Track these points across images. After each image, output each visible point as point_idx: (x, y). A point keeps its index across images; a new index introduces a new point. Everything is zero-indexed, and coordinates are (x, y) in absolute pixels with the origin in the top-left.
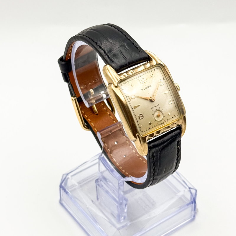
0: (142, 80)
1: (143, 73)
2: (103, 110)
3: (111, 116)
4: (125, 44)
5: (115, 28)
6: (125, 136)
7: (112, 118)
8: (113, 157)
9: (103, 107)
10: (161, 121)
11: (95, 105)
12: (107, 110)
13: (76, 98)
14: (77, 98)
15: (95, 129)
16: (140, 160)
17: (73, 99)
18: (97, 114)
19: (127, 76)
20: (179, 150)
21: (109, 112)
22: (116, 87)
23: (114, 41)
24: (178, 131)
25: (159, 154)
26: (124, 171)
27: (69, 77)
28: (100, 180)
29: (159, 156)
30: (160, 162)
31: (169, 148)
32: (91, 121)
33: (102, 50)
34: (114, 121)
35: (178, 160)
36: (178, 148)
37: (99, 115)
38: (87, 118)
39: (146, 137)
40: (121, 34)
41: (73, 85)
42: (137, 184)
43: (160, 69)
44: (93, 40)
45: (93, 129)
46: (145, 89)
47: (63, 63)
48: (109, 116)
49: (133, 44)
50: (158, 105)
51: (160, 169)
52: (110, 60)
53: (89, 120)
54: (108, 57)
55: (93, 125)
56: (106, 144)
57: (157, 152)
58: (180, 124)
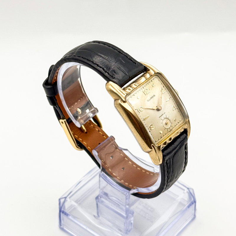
0: (146, 91)
1: (145, 85)
2: (91, 127)
3: (100, 132)
4: (121, 59)
5: (103, 44)
6: (118, 149)
7: (102, 134)
8: (112, 172)
9: (90, 124)
10: (169, 128)
11: (84, 125)
12: (95, 127)
13: (65, 120)
14: (67, 120)
15: (89, 147)
16: (139, 169)
17: (63, 121)
18: (86, 133)
19: (132, 89)
20: (186, 153)
21: (97, 129)
22: (124, 102)
23: (109, 57)
24: (185, 135)
25: (172, 161)
26: (127, 184)
27: (56, 100)
28: (101, 197)
29: (172, 162)
30: (173, 168)
31: (179, 153)
32: (82, 140)
33: (101, 67)
34: (104, 136)
35: (186, 163)
36: (186, 152)
37: (88, 133)
38: (78, 138)
39: (160, 146)
40: (113, 49)
41: (61, 108)
42: (146, 194)
43: (158, 78)
44: (88, 60)
45: (87, 148)
46: (150, 99)
47: (49, 87)
48: (98, 132)
49: (127, 57)
50: (164, 113)
51: (173, 174)
52: (111, 76)
53: (80, 140)
54: (108, 73)
55: (86, 144)
56: (102, 160)
57: (170, 159)
58: (186, 128)
